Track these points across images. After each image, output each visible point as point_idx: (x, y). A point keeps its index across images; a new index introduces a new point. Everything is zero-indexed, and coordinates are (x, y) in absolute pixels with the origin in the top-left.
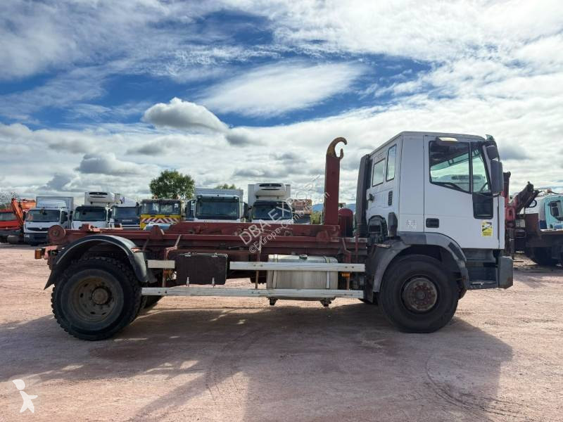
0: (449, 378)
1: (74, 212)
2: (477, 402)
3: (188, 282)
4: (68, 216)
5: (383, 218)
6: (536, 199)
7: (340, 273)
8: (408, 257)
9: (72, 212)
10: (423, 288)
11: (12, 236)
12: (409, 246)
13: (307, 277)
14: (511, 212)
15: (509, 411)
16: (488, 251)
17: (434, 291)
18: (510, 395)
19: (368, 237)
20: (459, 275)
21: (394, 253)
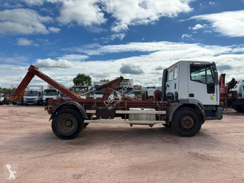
0: (197, 151)
1: (44, 92)
2: (206, 158)
3: (101, 118)
4: (41, 93)
5: (173, 94)
6: (236, 85)
7: (156, 115)
8: (183, 108)
9: (43, 92)
10: (188, 120)
11: (19, 102)
12: (182, 104)
13: (144, 116)
14: (225, 90)
15: (217, 160)
16: (213, 106)
17: (192, 121)
18: (218, 156)
19: (167, 101)
20: (201, 115)
21: (177, 107)
